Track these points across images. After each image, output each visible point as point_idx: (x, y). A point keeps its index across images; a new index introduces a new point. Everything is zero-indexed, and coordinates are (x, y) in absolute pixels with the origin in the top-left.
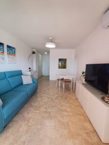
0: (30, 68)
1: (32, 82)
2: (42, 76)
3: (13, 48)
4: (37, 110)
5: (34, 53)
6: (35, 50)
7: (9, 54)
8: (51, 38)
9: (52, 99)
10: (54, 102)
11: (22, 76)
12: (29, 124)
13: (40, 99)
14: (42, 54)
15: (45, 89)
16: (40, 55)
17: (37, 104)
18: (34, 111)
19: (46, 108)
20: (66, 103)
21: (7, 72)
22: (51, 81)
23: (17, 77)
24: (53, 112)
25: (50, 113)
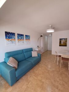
0: (38, 46)
1: (37, 56)
2: (48, 50)
3: (29, 36)
4: (36, 77)
5: (41, 36)
6: (42, 35)
7: (26, 39)
8: (50, 26)
9: (49, 71)
10: (49, 74)
11: (32, 52)
12: (28, 86)
13: (40, 69)
14: (47, 36)
15: (46, 61)
16: (46, 37)
17: (37, 72)
18: (34, 77)
19: (42, 77)
20: (60, 80)
21: (24, 49)
22: (53, 55)
23: (29, 52)
24: (46, 83)
25: (43, 83)
